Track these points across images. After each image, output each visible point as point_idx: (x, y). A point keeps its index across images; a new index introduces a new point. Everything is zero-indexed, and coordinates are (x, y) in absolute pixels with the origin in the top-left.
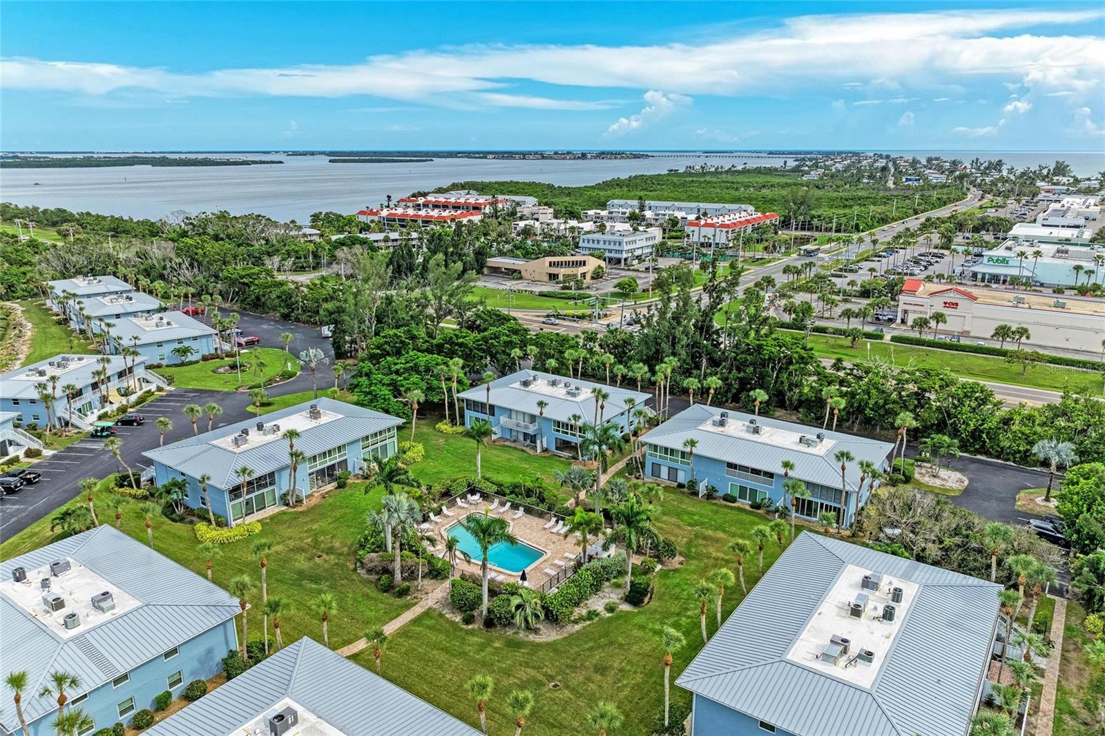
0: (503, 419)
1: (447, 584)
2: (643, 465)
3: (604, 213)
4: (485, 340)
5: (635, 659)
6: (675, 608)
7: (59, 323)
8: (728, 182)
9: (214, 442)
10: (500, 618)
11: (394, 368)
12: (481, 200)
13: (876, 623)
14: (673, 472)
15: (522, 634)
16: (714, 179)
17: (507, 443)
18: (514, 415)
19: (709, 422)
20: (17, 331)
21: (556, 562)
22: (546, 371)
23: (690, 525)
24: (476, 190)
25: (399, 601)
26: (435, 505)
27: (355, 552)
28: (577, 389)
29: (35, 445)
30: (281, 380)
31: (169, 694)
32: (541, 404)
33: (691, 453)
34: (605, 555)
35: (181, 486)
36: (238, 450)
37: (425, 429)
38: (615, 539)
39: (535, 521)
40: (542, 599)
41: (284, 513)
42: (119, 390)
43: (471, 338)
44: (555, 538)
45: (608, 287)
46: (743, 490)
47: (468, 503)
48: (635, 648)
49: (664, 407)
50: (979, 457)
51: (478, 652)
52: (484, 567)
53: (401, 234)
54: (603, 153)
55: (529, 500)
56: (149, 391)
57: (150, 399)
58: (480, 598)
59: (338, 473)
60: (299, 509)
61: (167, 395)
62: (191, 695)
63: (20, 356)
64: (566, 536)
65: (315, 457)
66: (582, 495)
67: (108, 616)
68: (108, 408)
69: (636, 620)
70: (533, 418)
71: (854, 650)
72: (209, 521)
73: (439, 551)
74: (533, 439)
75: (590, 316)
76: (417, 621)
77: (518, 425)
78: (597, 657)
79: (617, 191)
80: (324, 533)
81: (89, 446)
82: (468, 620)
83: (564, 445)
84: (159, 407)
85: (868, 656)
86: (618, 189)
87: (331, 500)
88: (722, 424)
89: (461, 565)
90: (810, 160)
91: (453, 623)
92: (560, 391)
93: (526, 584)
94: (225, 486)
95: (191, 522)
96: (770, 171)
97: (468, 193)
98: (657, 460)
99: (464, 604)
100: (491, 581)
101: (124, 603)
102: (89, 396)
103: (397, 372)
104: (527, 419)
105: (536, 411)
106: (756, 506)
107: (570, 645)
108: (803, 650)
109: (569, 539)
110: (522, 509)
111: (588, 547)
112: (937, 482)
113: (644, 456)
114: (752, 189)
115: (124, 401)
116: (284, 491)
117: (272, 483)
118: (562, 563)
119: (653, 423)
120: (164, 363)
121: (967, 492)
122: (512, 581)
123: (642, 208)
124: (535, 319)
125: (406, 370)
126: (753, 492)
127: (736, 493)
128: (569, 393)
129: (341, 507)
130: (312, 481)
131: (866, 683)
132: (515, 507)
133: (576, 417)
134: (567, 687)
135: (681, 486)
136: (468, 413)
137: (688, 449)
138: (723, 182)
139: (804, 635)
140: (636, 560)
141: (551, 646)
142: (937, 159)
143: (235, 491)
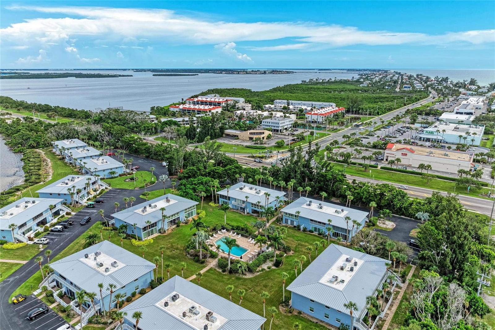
0: (233, 202)
1: (217, 260)
2: (282, 219)
3: (272, 106)
4: (226, 170)
5: (276, 283)
6: (289, 268)
7: (60, 159)
8: (327, 88)
9: (135, 211)
10: (234, 270)
11: (194, 183)
12: (221, 100)
13: (348, 272)
14: (292, 222)
15: (241, 276)
16: (321, 87)
17: (234, 210)
18: (237, 201)
19: (305, 204)
20: (45, 163)
21: (252, 253)
22: (248, 183)
23: (297, 240)
24: (218, 93)
25: (201, 265)
26: (211, 233)
27: (186, 249)
28: (259, 191)
29: (69, 210)
30: (150, 185)
31: (135, 292)
32: (247, 197)
33: (298, 216)
34: (268, 251)
35: (126, 227)
36: (144, 214)
37: (205, 205)
38: (271, 245)
39: (245, 239)
40: (247, 265)
41: (160, 236)
42: (93, 189)
43: (220, 169)
44: (251, 245)
45: (273, 143)
46: (315, 228)
47: (222, 232)
48: (276, 280)
49: (291, 196)
50: (402, 216)
51: (227, 281)
52: (229, 254)
53: (189, 119)
54: (273, 71)
55: (242, 232)
56: (103, 190)
57: (104, 192)
58: (227, 264)
59: (177, 221)
60: (165, 234)
61: (110, 191)
62: (143, 293)
63: (50, 174)
64: (255, 245)
65: (169, 217)
66: (261, 230)
67: (116, 269)
68: (90, 196)
69: (277, 272)
70: (244, 202)
71: (339, 280)
72: (136, 239)
73: (214, 249)
74: (244, 209)
75: (265, 157)
76: (208, 271)
77: (238, 204)
78: (264, 282)
79: (278, 93)
80: (174, 243)
81: (86, 211)
82: (224, 271)
83: (255, 212)
84: (108, 195)
85: (343, 281)
86: (279, 92)
87: (175, 231)
88: (309, 205)
89: (221, 254)
90: (365, 75)
91: (219, 272)
92: (253, 192)
93: (242, 260)
94: (142, 227)
95: (129, 239)
96: (346, 82)
97: (215, 96)
98: (287, 218)
99: (222, 265)
100: (231, 259)
101: (121, 265)
102: (84, 192)
103: (195, 184)
104: (241, 202)
105: (245, 200)
106: (320, 234)
107: (256, 279)
108: (324, 280)
109: (256, 245)
110: (240, 235)
111: (262, 248)
112: (385, 226)
113: (282, 216)
114: (337, 92)
115: (95, 193)
116: (159, 228)
117: (156, 226)
118: (254, 253)
119: (287, 203)
120: (105, 177)
121: (394, 230)
122: (237, 259)
123: (288, 104)
124: (244, 158)
125: (198, 183)
126: (319, 229)
127: (313, 230)
128: (256, 193)
129: (179, 234)
130: (168, 225)
131: (341, 289)
132: (238, 234)
133: (259, 202)
134: (255, 291)
135: (295, 227)
136: (221, 199)
137: (297, 214)
138: (325, 88)
139: (326, 275)
140: (278, 252)
141: (250, 279)
142: (421, 75)
143: (145, 229)
